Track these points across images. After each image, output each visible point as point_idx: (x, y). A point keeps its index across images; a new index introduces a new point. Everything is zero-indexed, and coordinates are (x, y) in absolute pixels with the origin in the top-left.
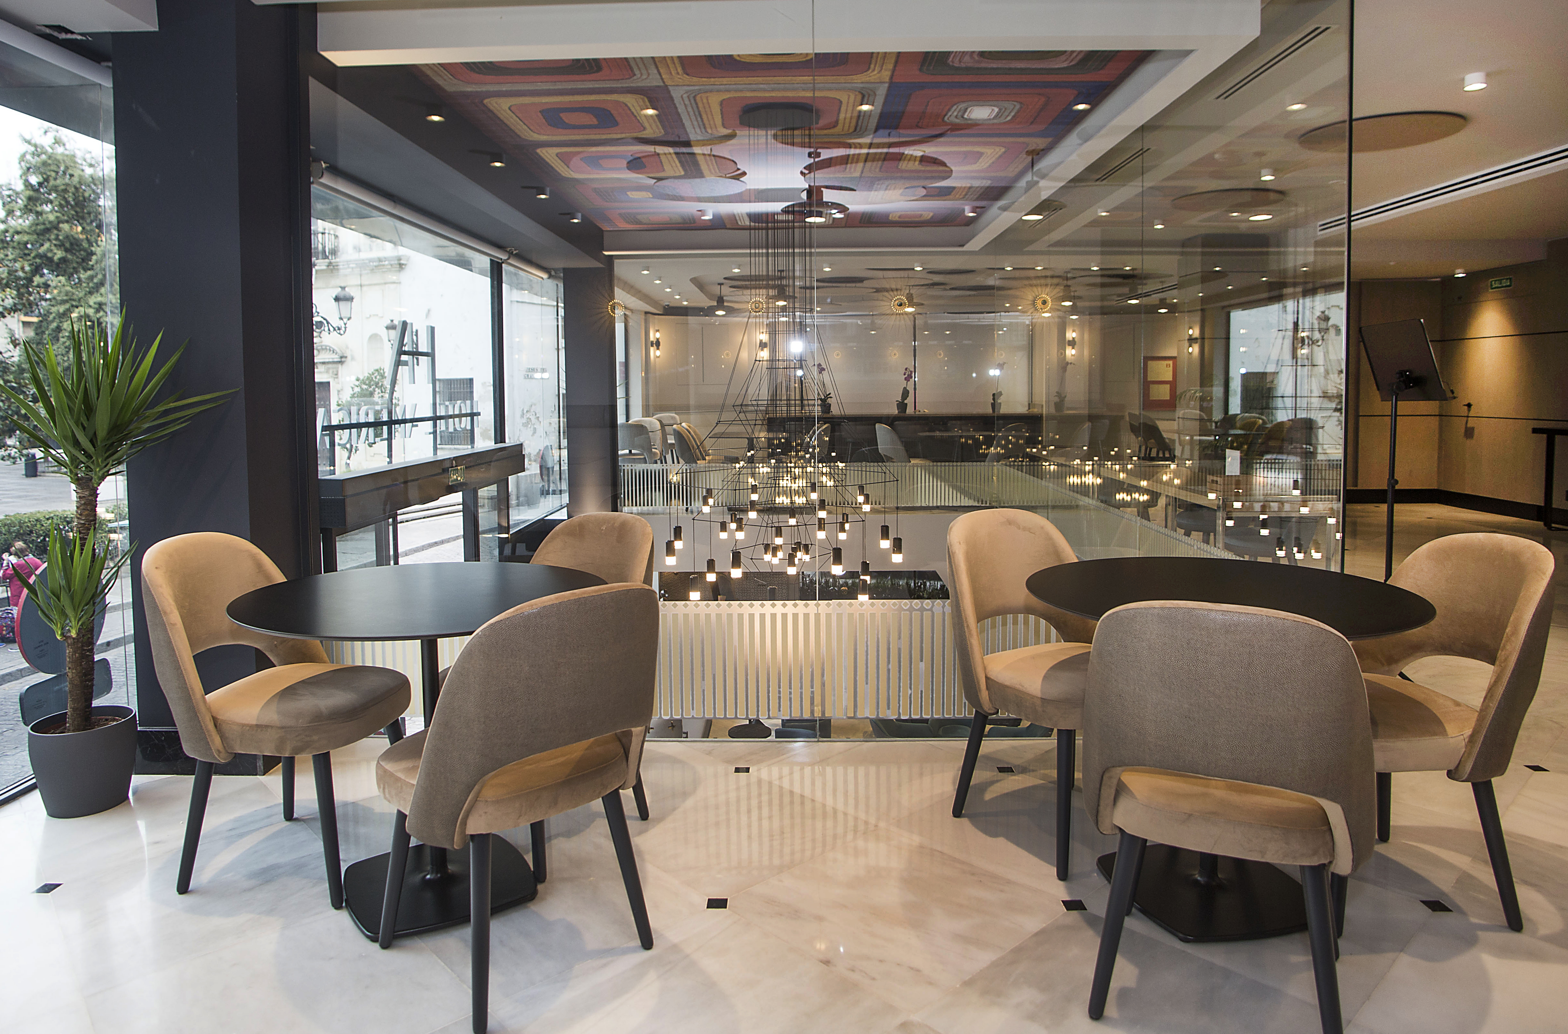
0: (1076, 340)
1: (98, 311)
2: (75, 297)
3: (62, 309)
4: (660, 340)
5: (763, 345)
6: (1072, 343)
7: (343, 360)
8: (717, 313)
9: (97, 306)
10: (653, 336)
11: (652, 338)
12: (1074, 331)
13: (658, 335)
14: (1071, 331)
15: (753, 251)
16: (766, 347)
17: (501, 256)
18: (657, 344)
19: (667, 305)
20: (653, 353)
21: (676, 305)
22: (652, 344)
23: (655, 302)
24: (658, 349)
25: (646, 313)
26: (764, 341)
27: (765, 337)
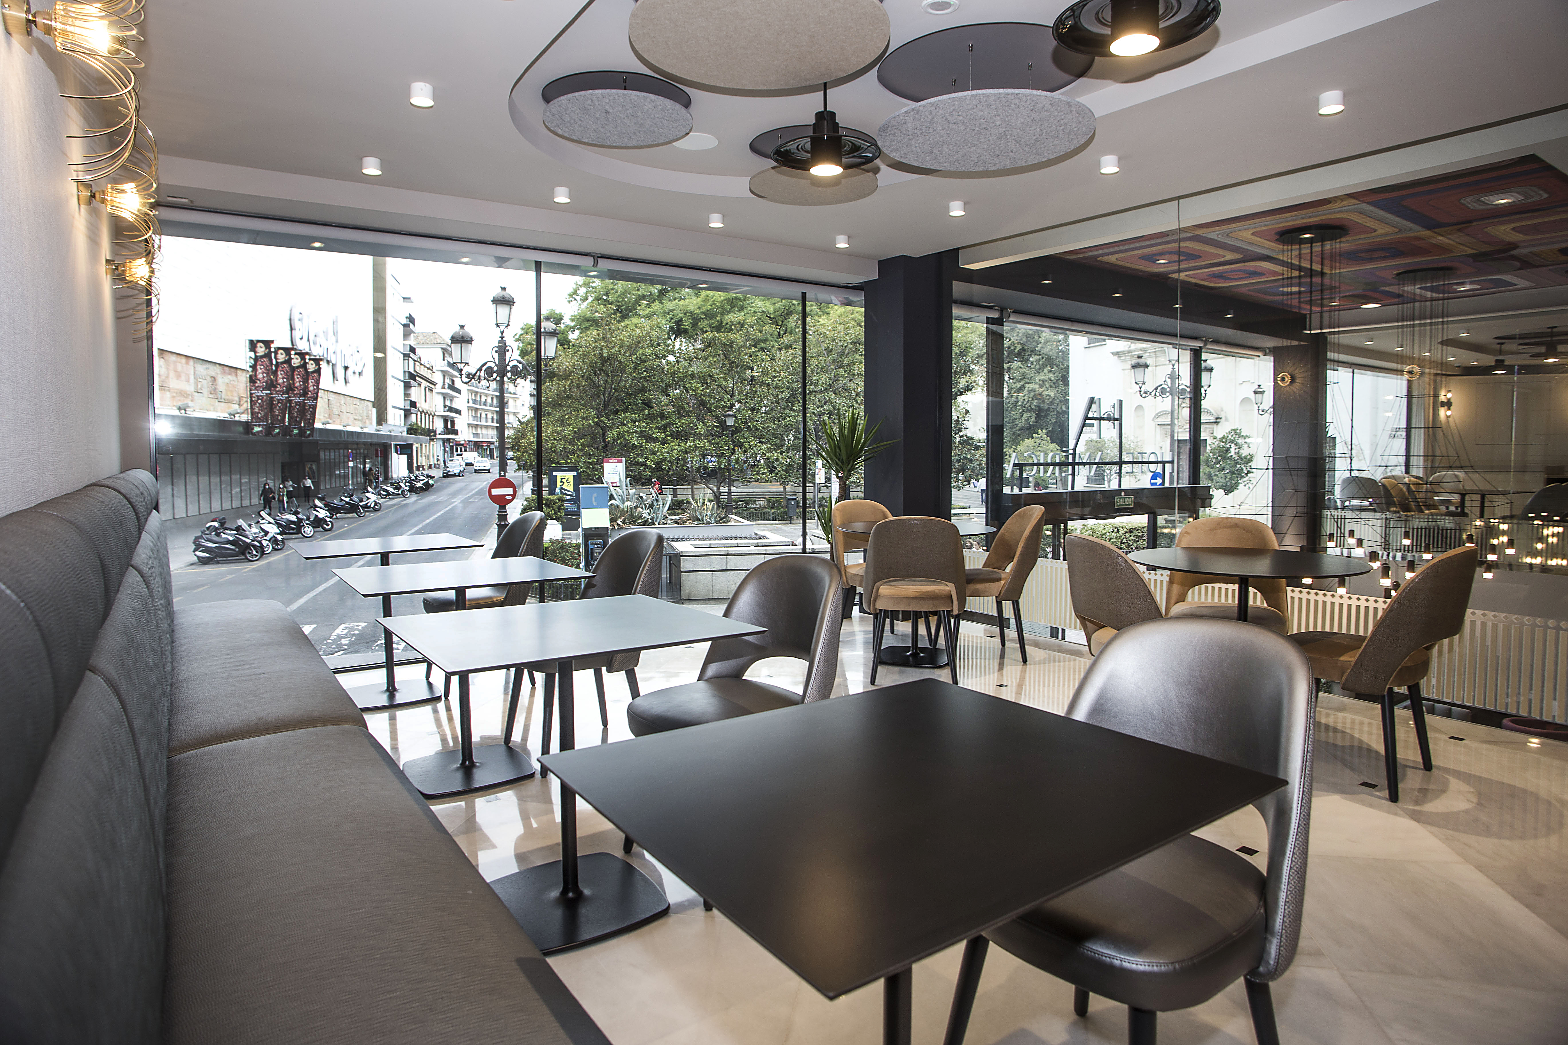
1: (1041, 387)
2: (1028, 376)
3: (1019, 385)
4: (1452, 401)
7: (1218, 420)
8: (1495, 372)
9: (1041, 382)
10: (1444, 396)
11: (1442, 399)
13: (1449, 395)
15: (1405, 323)
17: (1197, 344)
18: (1448, 404)
19: (1459, 367)
20: (1443, 413)
21: (1467, 365)
22: (1443, 404)
23: (1443, 364)
24: (1449, 409)
25: (1436, 375)
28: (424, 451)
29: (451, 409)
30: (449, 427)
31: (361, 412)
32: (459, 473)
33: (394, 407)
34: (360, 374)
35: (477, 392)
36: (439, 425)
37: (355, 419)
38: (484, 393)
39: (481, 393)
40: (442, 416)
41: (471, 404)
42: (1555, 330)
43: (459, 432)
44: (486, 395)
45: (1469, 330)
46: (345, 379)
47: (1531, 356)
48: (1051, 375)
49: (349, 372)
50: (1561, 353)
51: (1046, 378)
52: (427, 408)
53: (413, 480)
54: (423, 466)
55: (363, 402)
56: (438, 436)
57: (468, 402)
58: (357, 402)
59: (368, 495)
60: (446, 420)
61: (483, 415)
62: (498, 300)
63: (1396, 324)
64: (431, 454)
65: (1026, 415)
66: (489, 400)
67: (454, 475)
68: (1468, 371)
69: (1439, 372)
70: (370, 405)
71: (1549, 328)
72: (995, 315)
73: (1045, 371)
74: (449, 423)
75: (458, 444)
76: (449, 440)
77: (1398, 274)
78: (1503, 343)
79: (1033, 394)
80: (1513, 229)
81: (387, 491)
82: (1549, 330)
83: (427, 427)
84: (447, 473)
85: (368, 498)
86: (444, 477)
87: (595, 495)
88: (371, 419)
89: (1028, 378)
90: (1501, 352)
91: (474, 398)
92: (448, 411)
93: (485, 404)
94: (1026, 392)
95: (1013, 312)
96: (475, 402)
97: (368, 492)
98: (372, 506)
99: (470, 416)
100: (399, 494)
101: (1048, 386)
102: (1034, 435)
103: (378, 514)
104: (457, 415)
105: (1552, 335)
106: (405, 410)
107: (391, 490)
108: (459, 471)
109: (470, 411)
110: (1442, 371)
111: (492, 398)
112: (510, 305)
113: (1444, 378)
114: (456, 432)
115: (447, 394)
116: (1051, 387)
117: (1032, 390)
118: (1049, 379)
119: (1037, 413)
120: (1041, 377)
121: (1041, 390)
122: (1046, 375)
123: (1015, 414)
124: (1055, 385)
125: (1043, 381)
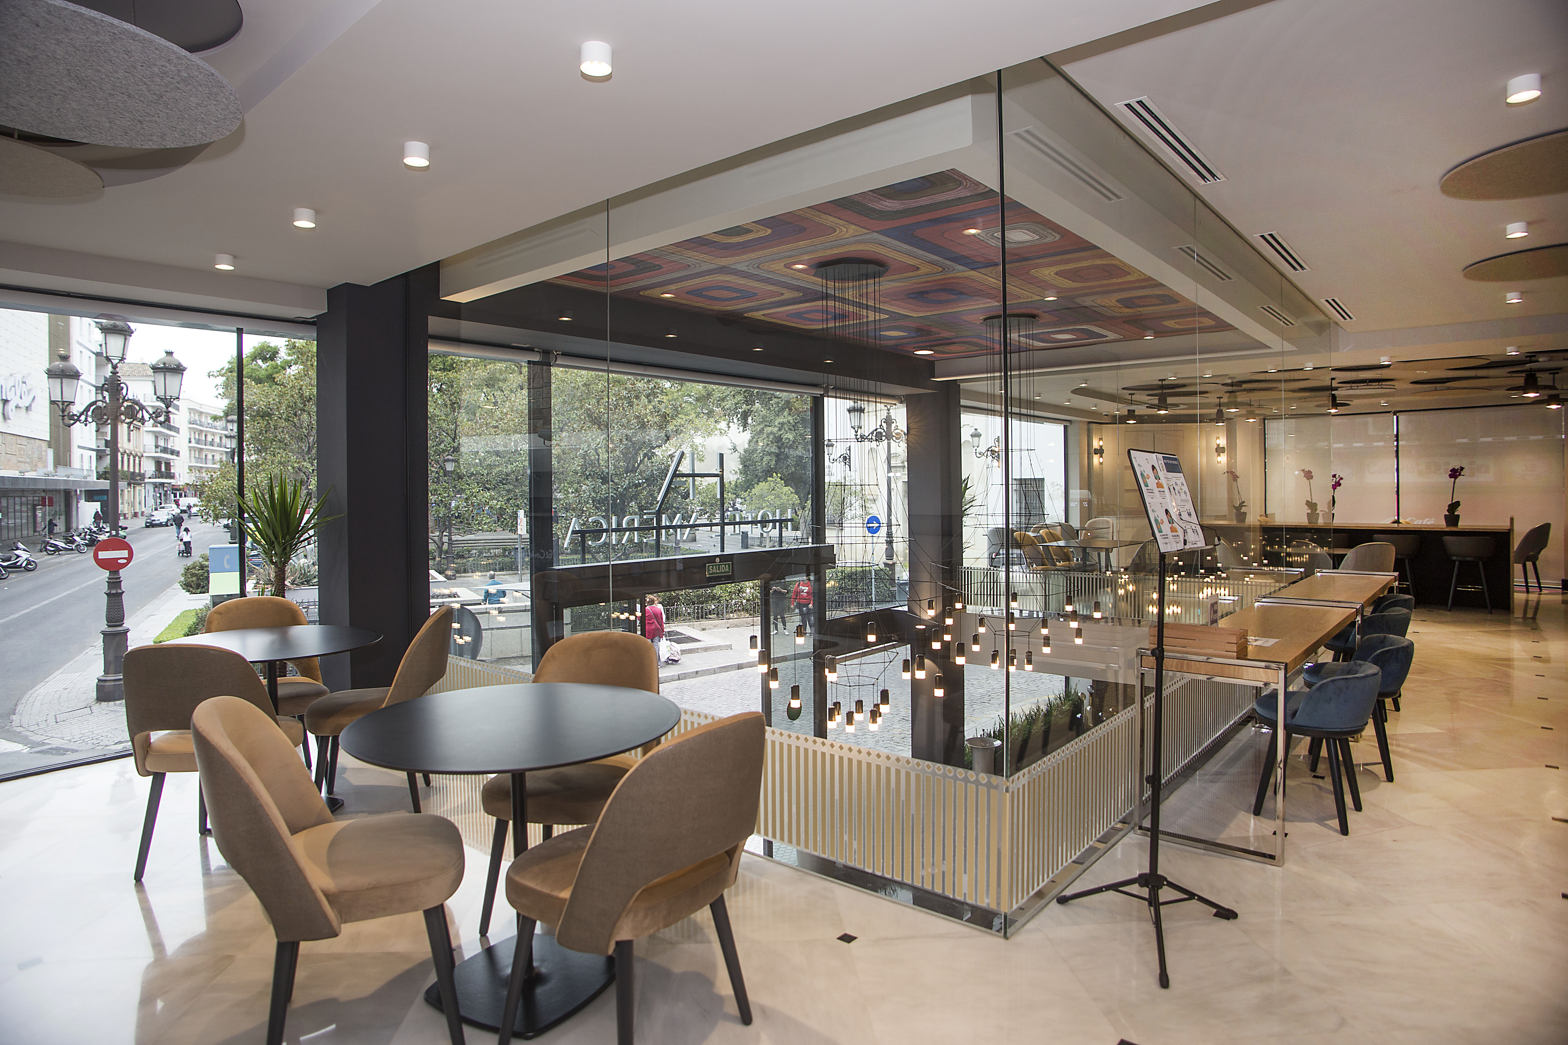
4: (1104, 448)
5: (1219, 450)
8: (1128, 422)
10: (1097, 444)
11: (1095, 447)
13: (1100, 443)
16: (1223, 452)
17: (818, 392)
18: (1100, 452)
20: (1097, 459)
22: (1096, 452)
24: (1101, 456)
25: (1089, 423)
26: (1221, 446)
27: (1222, 442)
28: (126, 497)
29: (165, 450)
30: (163, 469)
31: (30, 453)
32: (167, 522)
33: (79, 447)
34: (28, 409)
35: (201, 431)
36: (149, 468)
37: (19, 462)
38: (210, 432)
39: (207, 431)
40: (153, 457)
41: (193, 444)
42: (1164, 382)
43: (177, 475)
44: (214, 434)
45: (1087, 380)
46: (4, 414)
47: (1147, 407)
48: (790, 418)
49: (11, 406)
51: (785, 420)
52: (132, 448)
53: (94, 532)
54: (125, 515)
55: (33, 441)
56: (146, 480)
57: (190, 442)
58: (24, 441)
59: (17, 552)
60: (158, 463)
61: (210, 457)
62: (108, 329)
63: (986, 375)
64: (137, 501)
65: (765, 459)
66: (217, 440)
67: (161, 525)
69: (1090, 420)
70: (44, 445)
71: (1160, 380)
72: (536, 358)
73: (785, 414)
74: (163, 466)
75: (175, 489)
76: (163, 484)
77: (985, 320)
78: (1134, 394)
79: (771, 437)
80: (1056, 274)
81: (56, 546)
82: (1160, 383)
83: (132, 470)
84: (151, 523)
85: (18, 556)
86: (147, 527)
87: (227, 557)
88: (46, 462)
89: (767, 422)
90: (1131, 402)
91: (197, 437)
92: (161, 451)
93: (212, 444)
94: (765, 436)
95: (562, 354)
96: (198, 441)
97: (18, 549)
98: (24, 565)
99: (193, 458)
100: (72, 550)
101: (787, 429)
102: (768, 479)
103: (30, 574)
104: (174, 457)
105: (1162, 387)
106: (97, 451)
107: (61, 544)
108: (166, 520)
109: (193, 452)
110: (1093, 419)
111: (221, 438)
112: (125, 336)
113: (1096, 427)
114: (172, 476)
115: (160, 432)
116: (790, 429)
117: (771, 433)
118: (789, 422)
119: (777, 455)
120: (780, 420)
121: (780, 433)
122: (785, 417)
123: (756, 457)
124: (794, 427)
125: (783, 424)
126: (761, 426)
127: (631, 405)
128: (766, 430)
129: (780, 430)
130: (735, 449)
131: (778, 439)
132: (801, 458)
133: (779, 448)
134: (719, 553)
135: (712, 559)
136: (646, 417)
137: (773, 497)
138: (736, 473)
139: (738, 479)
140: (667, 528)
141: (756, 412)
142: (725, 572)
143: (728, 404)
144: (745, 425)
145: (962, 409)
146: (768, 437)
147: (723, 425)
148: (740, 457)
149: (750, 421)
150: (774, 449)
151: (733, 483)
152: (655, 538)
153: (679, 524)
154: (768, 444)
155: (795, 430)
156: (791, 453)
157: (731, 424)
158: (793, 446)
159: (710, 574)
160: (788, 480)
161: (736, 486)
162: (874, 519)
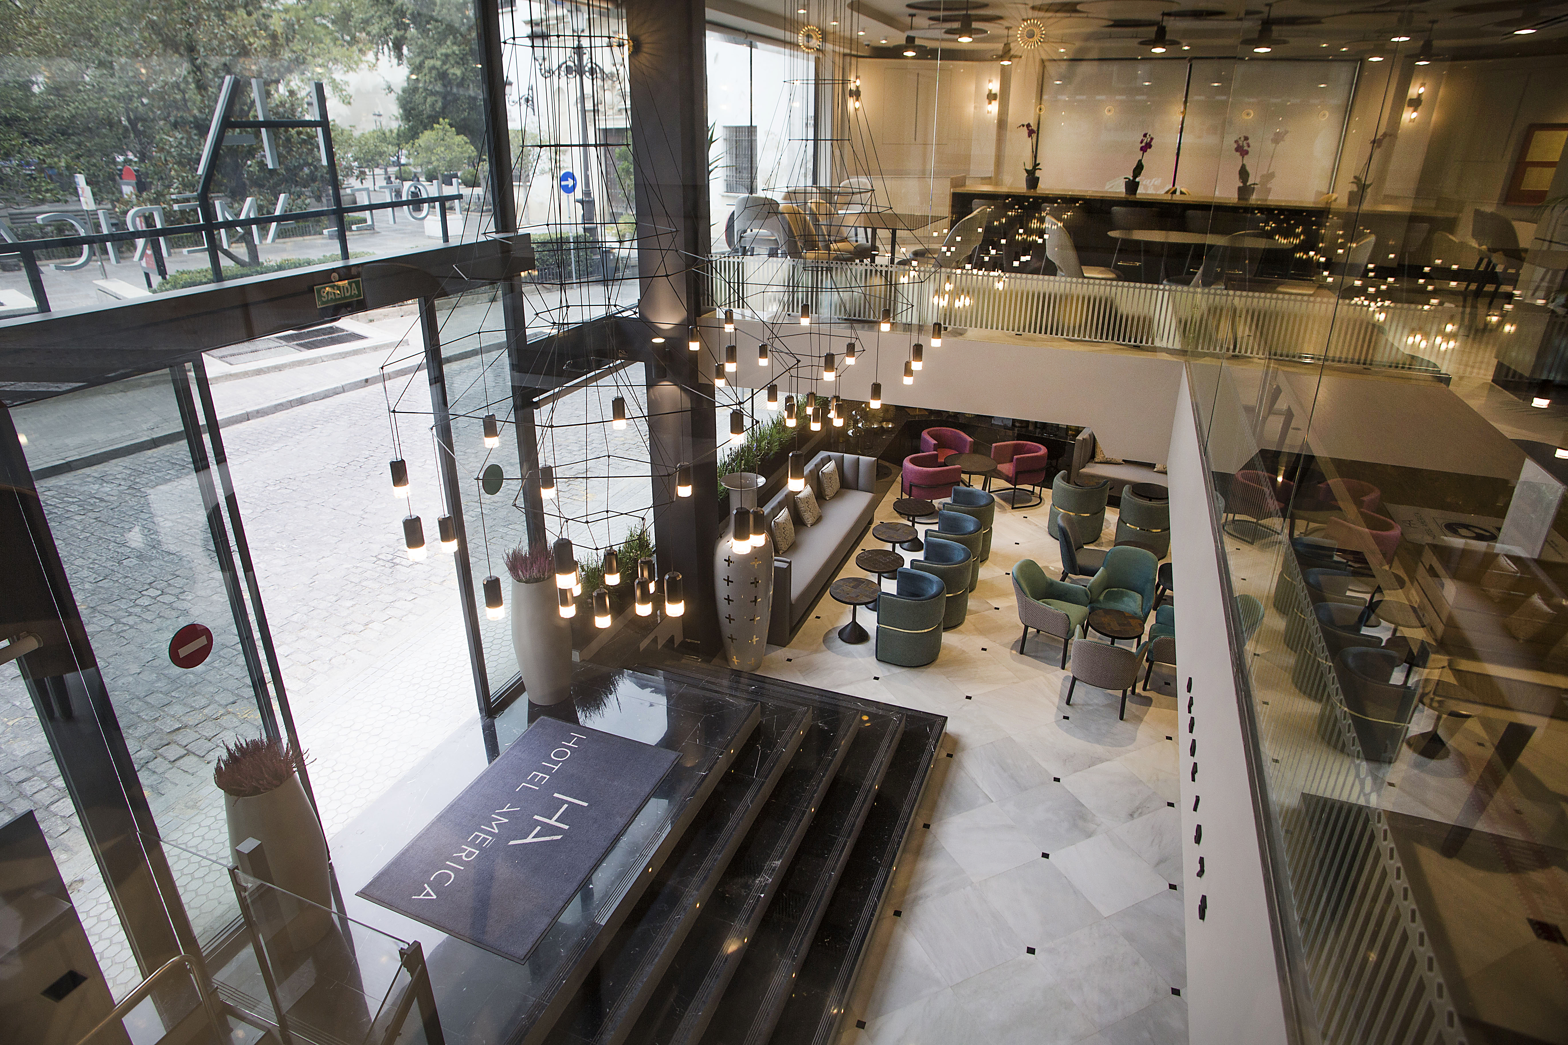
0: (1423, 98)
4: (860, 89)
5: (991, 97)
6: (1416, 103)
8: (905, 54)
10: (853, 82)
11: (852, 86)
12: (1423, 85)
13: (858, 83)
14: (1418, 85)
16: (995, 99)
18: (856, 94)
19: (868, 45)
20: (852, 104)
21: (877, 45)
22: (851, 93)
23: (852, 42)
24: (857, 100)
25: (845, 55)
26: (993, 92)
27: (995, 86)
48: (455, 48)
50: (975, 29)
51: (449, 51)
65: (430, 100)
68: (880, 53)
69: (847, 51)
73: (449, 43)
78: (914, 14)
79: (434, 72)
89: (427, 52)
90: (911, 27)
94: (426, 70)
101: (453, 62)
102: (435, 125)
105: (967, 6)
110: (851, 50)
113: (854, 60)
116: (458, 63)
117: (433, 68)
118: (454, 53)
119: (444, 98)
120: (443, 50)
121: (445, 67)
122: (449, 47)
123: (418, 98)
124: (462, 61)
125: (447, 56)
126: (421, 58)
127: (223, 19)
128: (426, 62)
129: (444, 63)
130: (390, 89)
131: (443, 76)
132: (475, 99)
133: (445, 86)
134: (339, 264)
135: (325, 277)
136: (246, 38)
137: (443, 149)
138: (397, 119)
139: (400, 126)
140: (229, 225)
141: (412, 39)
142: (351, 296)
143: (375, 29)
144: (400, 56)
145: (707, 26)
146: (430, 72)
147: (370, 56)
148: (398, 99)
149: (405, 50)
150: (439, 87)
151: (396, 131)
152: (206, 246)
153: (252, 216)
154: (430, 82)
155: (464, 64)
156: (461, 92)
157: (380, 55)
158: (462, 83)
159: (323, 303)
160: (462, 128)
161: (398, 135)
162: (570, 175)
